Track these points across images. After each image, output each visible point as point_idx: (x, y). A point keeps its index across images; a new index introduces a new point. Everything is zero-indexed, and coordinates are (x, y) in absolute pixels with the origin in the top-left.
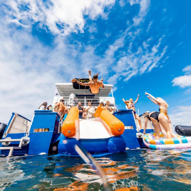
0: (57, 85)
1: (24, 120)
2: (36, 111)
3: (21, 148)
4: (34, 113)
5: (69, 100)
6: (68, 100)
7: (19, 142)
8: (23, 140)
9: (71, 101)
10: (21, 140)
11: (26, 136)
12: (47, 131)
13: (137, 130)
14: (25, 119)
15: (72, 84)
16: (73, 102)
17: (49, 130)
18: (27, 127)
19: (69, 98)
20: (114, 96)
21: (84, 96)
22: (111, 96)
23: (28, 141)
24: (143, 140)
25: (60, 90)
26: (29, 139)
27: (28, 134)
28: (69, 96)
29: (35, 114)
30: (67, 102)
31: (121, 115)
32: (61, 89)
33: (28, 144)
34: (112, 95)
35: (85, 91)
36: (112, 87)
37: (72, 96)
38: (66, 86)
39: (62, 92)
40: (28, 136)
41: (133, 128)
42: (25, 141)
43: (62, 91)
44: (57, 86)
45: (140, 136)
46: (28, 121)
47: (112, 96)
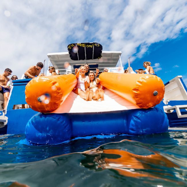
2: (14, 82)
5: (66, 73)
6: (64, 73)
11: (2, 115)
19: (65, 70)
23: (5, 121)
26: (6, 118)
27: (5, 112)
32: (56, 61)
36: (120, 54)
38: (61, 56)
40: (5, 115)
44: (49, 56)
47: (121, 66)
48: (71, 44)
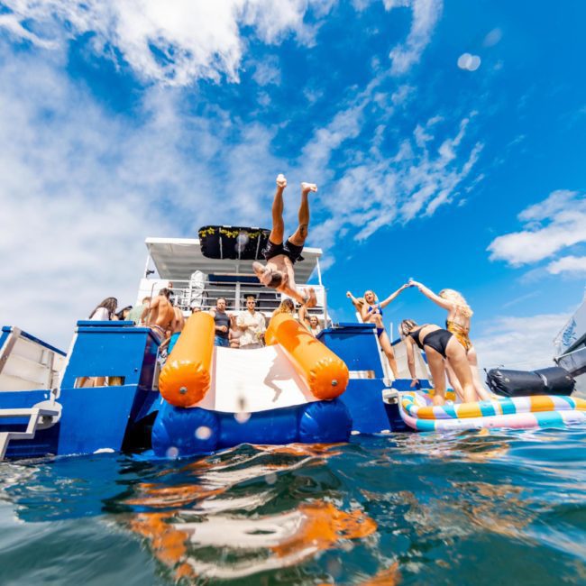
0: (152, 244)
1: (43, 351)
2: (80, 324)
3: (32, 437)
4: (77, 328)
5: (187, 290)
6: (184, 290)
7: (28, 417)
8: (41, 412)
9: (195, 296)
10: (33, 412)
11: (48, 399)
12: (116, 384)
13: (386, 381)
14: (43, 347)
15: (197, 242)
16: (201, 297)
17: (123, 380)
18: (53, 371)
19: (187, 284)
20: (323, 284)
21: (235, 279)
22: (315, 282)
23: (56, 413)
24: (401, 409)
25: (159, 259)
26: (58, 408)
27: (55, 391)
28: (189, 278)
29: (78, 332)
30: (182, 297)
31: (341, 338)
32: (164, 257)
33: (58, 424)
34: (318, 279)
35: (237, 267)
36: (319, 255)
37: (198, 279)
38: (178, 247)
39: (164, 267)
40: (56, 400)
41: (373, 378)
42: (47, 416)
43: (168, 264)
44: (150, 245)
45: (391, 399)
46: (56, 354)
47: (318, 284)
48: (208, 228)
